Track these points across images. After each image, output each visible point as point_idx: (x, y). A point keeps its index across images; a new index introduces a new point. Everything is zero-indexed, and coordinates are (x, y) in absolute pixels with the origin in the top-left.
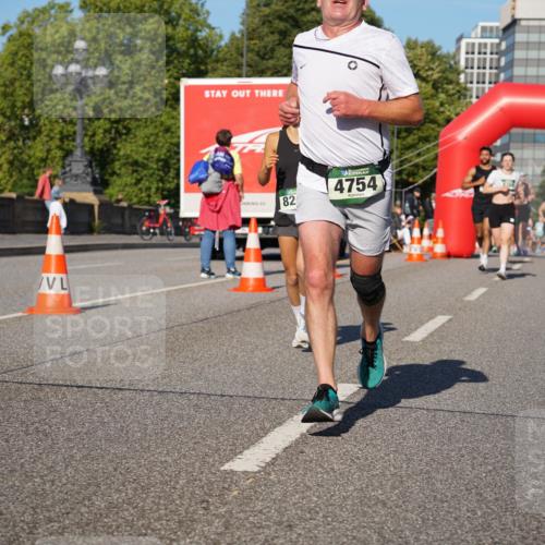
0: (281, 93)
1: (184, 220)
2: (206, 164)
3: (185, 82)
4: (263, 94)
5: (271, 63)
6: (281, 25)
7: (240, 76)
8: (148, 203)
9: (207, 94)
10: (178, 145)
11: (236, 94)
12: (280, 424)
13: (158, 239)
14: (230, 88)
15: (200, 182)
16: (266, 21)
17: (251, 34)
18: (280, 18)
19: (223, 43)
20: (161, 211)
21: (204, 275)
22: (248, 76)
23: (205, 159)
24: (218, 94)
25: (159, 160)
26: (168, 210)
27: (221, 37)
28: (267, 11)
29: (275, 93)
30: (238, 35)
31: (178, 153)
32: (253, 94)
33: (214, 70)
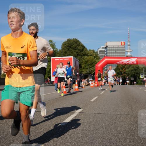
0: (68, 59)
1: (52, 81)
2: (55, 72)
3: (52, 58)
4: (65, 59)
5: (66, 54)
6: (68, 48)
7: (61, 56)
8: (46, 79)
9: (55, 60)
10: (51, 68)
11: (60, 59)
12: (69, 117)
13: (48, 85)
14: (59, 59)
15: (55, 75)
16: (65, 47)
17: (63, 49)
18: (68, 47)
19: (58, 51)
20: (48, 80)
21: (56, 91)
22: (63, 56)
23: (55, 71)
24: (57, 60)
25: (48, 71)
26: (49, 80)
27: (58, 50)
28: (65, 45)
29: (67, 59)
30: (61, 49)
31: (51, 70)
32: (63, 59)
33: (57, 55)
